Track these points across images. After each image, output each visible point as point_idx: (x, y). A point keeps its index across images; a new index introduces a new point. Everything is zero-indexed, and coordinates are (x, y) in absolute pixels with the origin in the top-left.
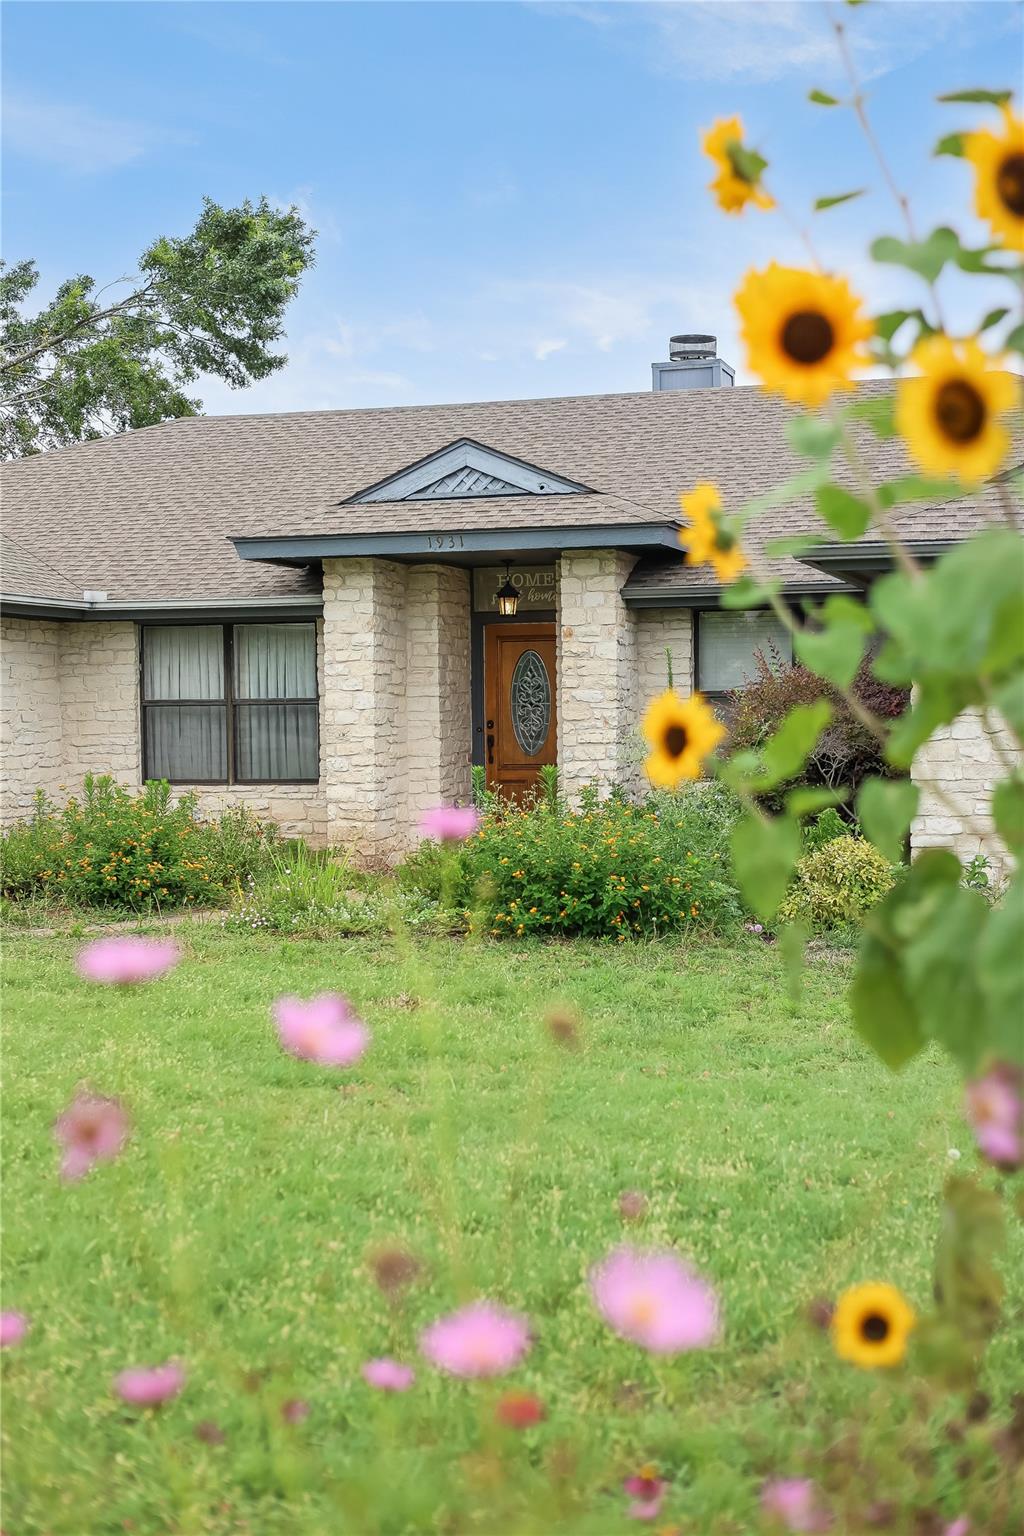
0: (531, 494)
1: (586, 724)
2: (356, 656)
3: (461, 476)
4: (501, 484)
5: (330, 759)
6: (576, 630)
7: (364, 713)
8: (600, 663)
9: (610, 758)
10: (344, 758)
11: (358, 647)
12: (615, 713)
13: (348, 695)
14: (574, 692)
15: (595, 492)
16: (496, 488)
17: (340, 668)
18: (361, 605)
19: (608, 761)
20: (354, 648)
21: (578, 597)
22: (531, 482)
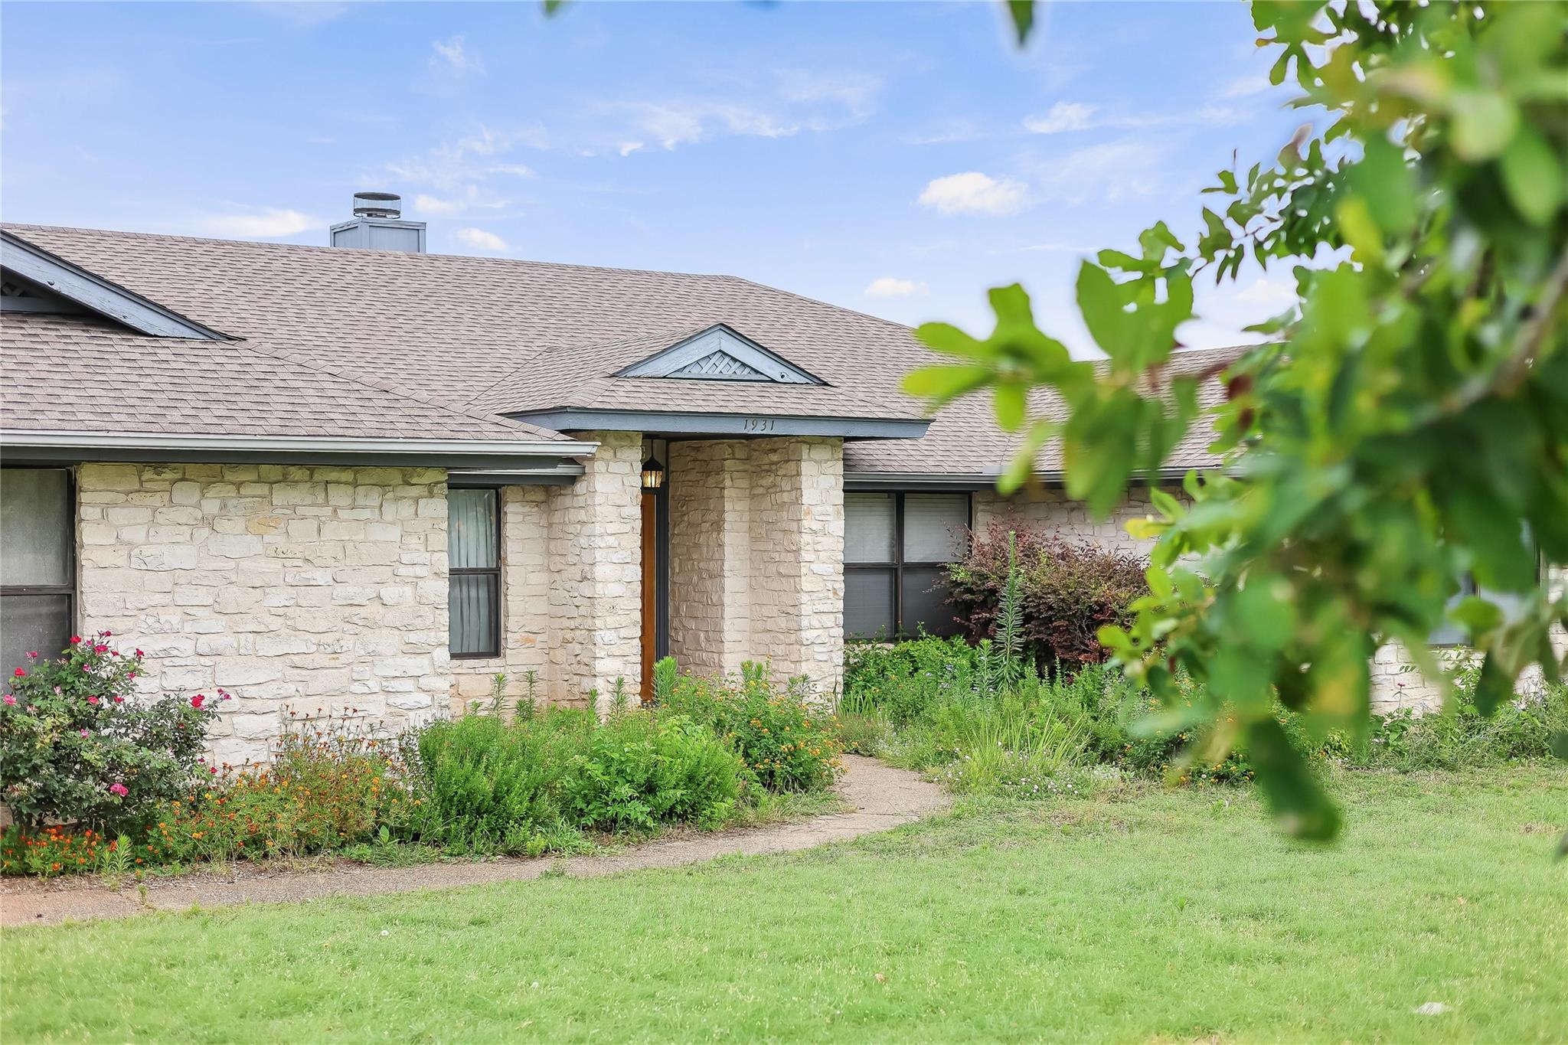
0: (773, 381)
1: (821, 595)
2: (626, 527)
3: (714, 359)
4: (749, 370)
5: (600, 632)
6: (813, 509)
7: (631, 586)
8: (831, 539)
9: (838, 625)
10: (613, 631)
12: (842, 585)
13: (618, 567)
14: (813, 566)
15: (826, 384)
16: (745, 373)
17: (611, 540)
18: (631, 478)
19: (835, 628)
20: (622, 520)
21: (815, 479)
22: (773, 370)
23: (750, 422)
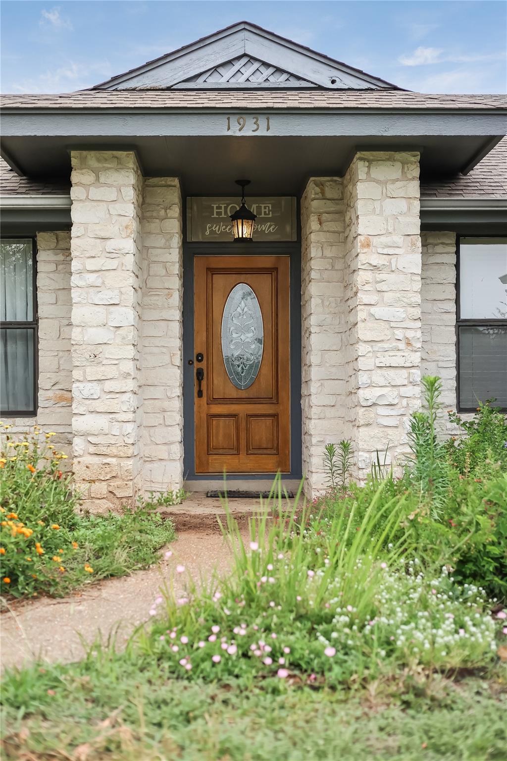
0: (320, 88)
1: (386, 345)
2: (114, 264)
3: (238, 65)
4: (285, 76)
5: (78, 384)
6: (375, 241)
7: (120, 331)
8: (402, 277)
9: (413, 384)
10: (95, 383)
11: (111, 254)
12: (419, 334)
13: (101, 309)
14: (373, 310)
15: (396, 88)
16: (279, 80)
17: (92, 278)
18: (117, 206)
19: (410, 387)
20: (108, 255)
21: (377, 204)
22: (321, 75)
23: (234, 119)
